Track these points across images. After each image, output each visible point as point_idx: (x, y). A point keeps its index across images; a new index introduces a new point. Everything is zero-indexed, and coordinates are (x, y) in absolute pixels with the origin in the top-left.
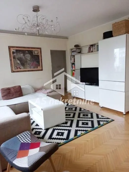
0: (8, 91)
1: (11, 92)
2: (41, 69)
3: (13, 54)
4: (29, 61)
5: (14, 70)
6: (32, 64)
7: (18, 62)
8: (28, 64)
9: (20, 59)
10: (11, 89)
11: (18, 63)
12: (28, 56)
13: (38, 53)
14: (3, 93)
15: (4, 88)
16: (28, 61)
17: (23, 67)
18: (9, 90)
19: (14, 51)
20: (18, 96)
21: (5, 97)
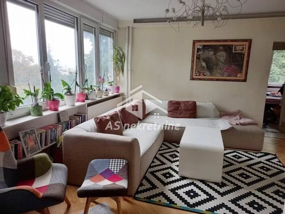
0: (176, 105)
1: (180, 108)
2: (243, 78)
3: (198, 52)
4: (223, 63)
5: (194, 77)
6: (226, 69)
7: (204, 64)
8: (219, 69)
9: (207, 61)
10: (181, 103)
11: (203, 66)
12: (222, 55)
13: (242, 50)
14: (170, 107)
15: (173, 101)
16: (220, 63)
17: (210, 72)
18: (178, 105)
19: (201, 47)
20: (188, 116)
21: (171, 113)
